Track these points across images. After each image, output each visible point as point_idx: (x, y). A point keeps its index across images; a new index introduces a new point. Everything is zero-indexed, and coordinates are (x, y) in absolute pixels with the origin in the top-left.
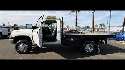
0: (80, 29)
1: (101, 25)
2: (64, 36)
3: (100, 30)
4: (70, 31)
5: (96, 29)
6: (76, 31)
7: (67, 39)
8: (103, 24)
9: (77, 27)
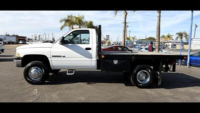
0: (135, 43)
1: (181, 35)
2: (103, 57)
3: (178, 47)
4: (112, 48)
5: (170, 44)
6: (124, 47)
7: (108, 61)
8: (185, 34)
9: (128, 39)
